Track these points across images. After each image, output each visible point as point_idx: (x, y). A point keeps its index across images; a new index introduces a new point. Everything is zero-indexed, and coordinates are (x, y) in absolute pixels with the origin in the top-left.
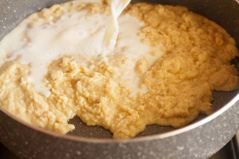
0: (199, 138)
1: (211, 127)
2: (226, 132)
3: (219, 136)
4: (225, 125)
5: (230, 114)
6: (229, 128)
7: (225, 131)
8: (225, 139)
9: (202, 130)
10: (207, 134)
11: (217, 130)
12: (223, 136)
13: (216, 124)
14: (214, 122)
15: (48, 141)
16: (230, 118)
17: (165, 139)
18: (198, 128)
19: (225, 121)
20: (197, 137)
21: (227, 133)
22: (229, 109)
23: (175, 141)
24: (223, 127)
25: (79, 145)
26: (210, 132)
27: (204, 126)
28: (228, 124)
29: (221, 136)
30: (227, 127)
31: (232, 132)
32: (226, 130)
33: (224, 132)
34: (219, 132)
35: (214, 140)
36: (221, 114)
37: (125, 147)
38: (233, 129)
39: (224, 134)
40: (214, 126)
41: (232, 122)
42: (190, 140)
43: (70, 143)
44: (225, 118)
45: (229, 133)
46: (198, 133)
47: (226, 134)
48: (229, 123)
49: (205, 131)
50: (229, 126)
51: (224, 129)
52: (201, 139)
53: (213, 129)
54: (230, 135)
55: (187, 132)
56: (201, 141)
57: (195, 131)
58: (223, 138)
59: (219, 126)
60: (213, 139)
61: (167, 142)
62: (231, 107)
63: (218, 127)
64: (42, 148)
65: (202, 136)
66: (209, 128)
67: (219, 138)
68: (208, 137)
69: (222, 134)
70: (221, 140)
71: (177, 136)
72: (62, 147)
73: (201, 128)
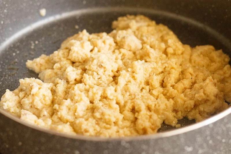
0: (208, 138)
1: (222, 126)
9: (212, 129)
10: (217, 134)
11: (228, 130)
13: (227, 123)
14: (226, 121)
17: (172, 137)
18: (207, 126)
20: (206, 137)
23: (182, 140)
26: (220, 132)
27: (215, 124)
35: (225, 143)
37: (127, 145)
40: (225, 125)
42: (199, 139)
46: (208, 133)
49: (215, 130)
52: (211, 139)
53: (224, 129)
55: (196, 130)
56: (211, 142)
57: (205, 130)
59: (230, 125)
60: (224, 141)
61: (174, 141)
63: (229, 128)
65: (212, 137)
66: (220, 127)
68: (219, 138)
71: (185, 134)
73: (211, 126)
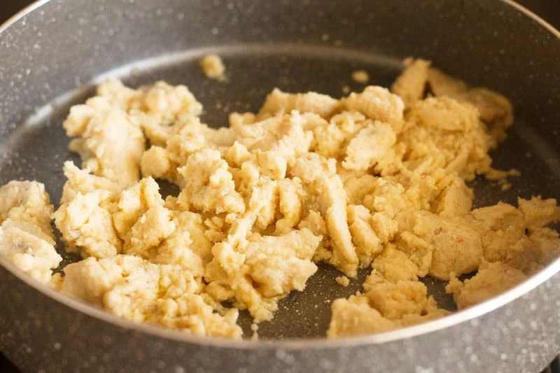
0: (469, 350)
1: (500, 324)
2: (535, 342)
3: (519, 353)
4: (534, 325)
5: (546, 298)
6: (544, 334)
7: (532, 339)
8: (533, 360)
9: (479, 330)
10: (490, 341)
11: (513, 334)
12: (529, 352)
13: (512, 319)
14: (508, 313)
16: (546, 308)
17: (388, 343)
18: (467, 324)
19: (535, 314)
20: (464, 347)
21: (538, 346)
22: (545, 283)
23: (410, 352)
24: (529, 329)
26: (496, 337)
27: (483, 319)
28: (542, 324)
29: (524, 351)
30: (539, 331)
31: (550, 346)
32: (535, 338)
33: (530, 343)
34: (518, 340)
35: (506, 361)
36: (524, 295)
37: (290, 359)
38: (553, 340)
39: (530, 349)
40: (506, 323)
41: (550, 320)
42: (447, 352)
44: (533, 306)
45: (543, 347)
46: (468, 338)
47: (536, 349)
48: (545, 321)
49: (485, 333)
50: (544, 328)
51: (531, 335)
52: (474, 352)
53: (505, 330)
54: (545, 352)
55: (440, 330)
56: (474, 358)
57: (462, 333)
58: (529, 358)
59: (518, 324)
60: (504, 357)
61: (392, 355)
62: (548, 280)
63: (517, 329)
65: (477, 348)
66: (495, 326)
67: (519, 358)
68: (493, 350)
69: (526, 347)
70: (524, 361)
71: (417, 339)
73: (475, 324)
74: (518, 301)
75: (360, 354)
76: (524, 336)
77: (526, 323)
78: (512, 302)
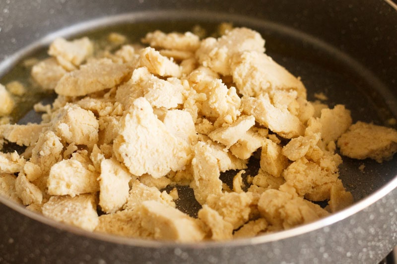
0: (322, 249)
1: (346, 230)
2: (373, 243)
3: (361, 251)
4: (372, 230)
5: (381, 210)
6: (380, 237)
7: (371, 241)
8: (371, 256)
9: (329, 235)
10: (338, 243)
11: (356, 237)
12: (368, 251)
13: (356, 226)
14: (352, 222)
15: (48, 238)
16: (382, 218)
17: (260, 245)
18: (321, 230)
19: (373, 223)
20: (318, 248)
21: (375, 246)
22: (381, 200)
23: (277, 251)
24: (369, 234)
25: (102, 248)
26: (343, 240)
27: (333, 227)
28: (378, 230)
29: (365, 250)
30: (376, 235)
31: (385, 246)
32: (373, 240)
33: (369, 244)
34: (360, 242)
35: (351, 257)
36: (364, 209)
37: (185, 255)
38: (387, 241)
39: (369, 248)
40: (351, 230)
41: (385, 226)
42: (305, 251)
43: (87, 243)
44: (372, 217)
45: (379, 246)
46: (321, 241)
47: (374, 248)
48: (381, 227)
49: (334, 237)
50: (380, 233)
51: (370, 238)
52: (325, 251)
53: (350, 235)
54: (381, 250)
55: (300, 235)
56: (326, 256)
57: (316, 237)
58: (368, 255)
59: (360, 230)
60: (349, 254)
61: (263, 253)
62: (384, 197)
63: (359, 233)
64: (38, 251)
65: (328, 247)
66: (342, 232)
67: (360, 255)
68: (340, 249)
69: (366, 247)
70: (364, 257)
71: (282, 241)
72: (72, 250)
73: (327, 230)
74: (360, 213)
75: (239, 253)
76: (364, 239)
77: (366, 230)
78: (355, 214)
